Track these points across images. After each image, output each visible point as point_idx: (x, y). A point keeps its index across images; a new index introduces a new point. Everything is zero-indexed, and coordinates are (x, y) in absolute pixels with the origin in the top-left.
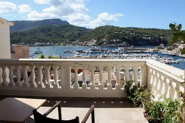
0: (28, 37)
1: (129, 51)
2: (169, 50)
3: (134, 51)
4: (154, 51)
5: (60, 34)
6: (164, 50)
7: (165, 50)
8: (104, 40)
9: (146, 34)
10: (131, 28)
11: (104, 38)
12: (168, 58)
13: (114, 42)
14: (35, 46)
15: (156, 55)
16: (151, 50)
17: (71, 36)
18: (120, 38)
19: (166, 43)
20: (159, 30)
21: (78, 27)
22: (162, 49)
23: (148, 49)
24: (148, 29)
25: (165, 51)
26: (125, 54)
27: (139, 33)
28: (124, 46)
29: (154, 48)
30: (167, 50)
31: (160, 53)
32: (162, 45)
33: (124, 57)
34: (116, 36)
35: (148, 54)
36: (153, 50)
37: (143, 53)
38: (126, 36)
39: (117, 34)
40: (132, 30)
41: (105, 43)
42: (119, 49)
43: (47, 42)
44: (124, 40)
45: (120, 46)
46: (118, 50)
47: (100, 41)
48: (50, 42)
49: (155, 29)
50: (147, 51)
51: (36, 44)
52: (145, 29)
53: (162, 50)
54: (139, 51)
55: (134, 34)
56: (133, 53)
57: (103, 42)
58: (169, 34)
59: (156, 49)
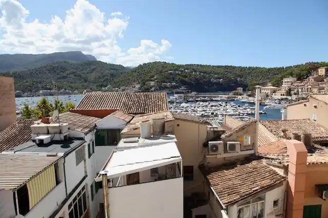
0: (27, 82)
1: (191, 99)
2: (250, 96)
3: (199, 99)
4: (228, 98)
5: (80, 76)
6: (243, 96)
7: (245, 96)
8: (152, 83)
9: (215, 74)
10: (193, 65)
11: (152, 81)
12: (251, 108)
13: (167, 88)
14: (39, 96)
15: (232, 103)
16: (224, 97)
17: (100, 78)
18: (176, 80)
19: (245, 88)
20: (235, 67)
21: (110, 65)
22: (241, 95)
23: (220, 96)
24: (219, 67)
25: (244, 98)
26: (185, 104)
27: (204, 73)
28: (183, 93)
29: (229, 94)
30: (247, 97)
31: (237, 100)
32: (240, 90)
33: (182, 107)
34: (170, 78)
35: (220, 103)
36: (227, 96)
37: (212, 100)
38: (186, 77)
39: (171, 74)
40: (195, 68)
41: (153, 89)
42: (176, 95)
43: (59, 88)
44: (183, 83)
45: (177, 93)
46: (174, 97)
47: (146, 87)
48: (66, 90)
49: (229, 67)
50: (219, 99)
51: (41, 92)
52: (213, 66)
53: (240, 97)
54: (206, 98)
55: (198, 73)
56: (197, 101)
57: (151, 88)
58: (249, 73)
59: (231, 94)
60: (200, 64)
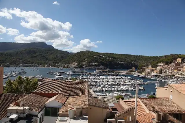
0: (14, 58)
1: (105, 74)
2: (139, 72)
3: (110, 74)
4: (127, 73)
5: (44, 56)
6: (135, 73)
7: (136, 73)
8: (84, 63)
9: (120, 59)
10: (107, 53)
11: (84, 61)
12: (139, 80)
13: (93, 66)
14: (20, 67)
15: (129, 77)
16: (124, 73)
17: (55, 58)
18: (98, 62)
19: (137, 67)
20: (131, 56)
21: (61, 51)
22: (134, 72)
23: (122, 72)
24: (122, 55)
25: (136, 74)
26: (102, 76)
27: (114, 58)
28: (101, 69)
29: (127, 71)
30: (138, 73)
31: (132, 75)
32: (134, 68)
33: (101, 78)
34: (95, 60)
35: (122, 77)
36: (126, 72)
38: (103, 60)
39: (95, 58)
40: (109, 55)
41: (84, 66)
42: (97, 71)
43: (32, 63)
44: (102, 63)
45: (98, 69)
46: (96, 72)
47: (80, 64)
48: (35, 64)
49: (128, 55)
50: (122, 74)
51: (21, 64)
52: (119, 54)
54: (114, 73)
55: (110, 58)
56: (109, 75)
57: (84, 65)
58: (139, 59)
59: (128, 72)
60: (111, 53)
